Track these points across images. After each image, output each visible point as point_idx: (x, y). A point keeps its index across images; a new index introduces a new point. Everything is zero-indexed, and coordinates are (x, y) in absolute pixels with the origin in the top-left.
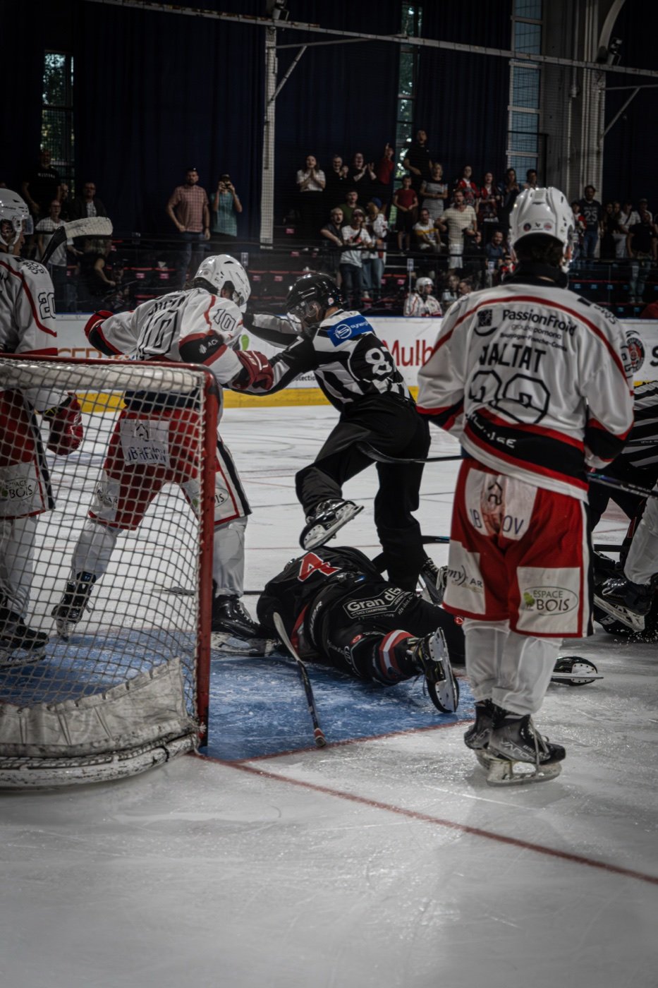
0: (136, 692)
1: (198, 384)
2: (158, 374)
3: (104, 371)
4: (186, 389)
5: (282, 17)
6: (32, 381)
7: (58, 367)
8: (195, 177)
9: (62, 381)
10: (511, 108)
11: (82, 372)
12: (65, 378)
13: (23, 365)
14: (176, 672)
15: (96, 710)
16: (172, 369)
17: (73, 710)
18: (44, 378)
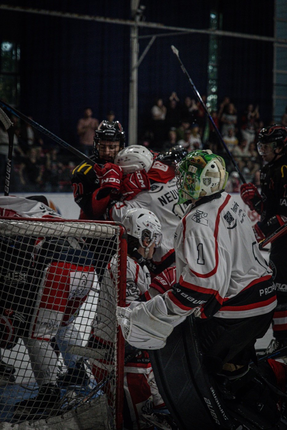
0: (81, 414)
1: (116, 233)
2: (93, 227)
3: (61, 226)
4: (109, 236)
5: (141, 20)
6: (20, 232)
7: (35, 224)
8: (89, 112)
9: (37, 232)
10: (275, 71)
11: (49, 226)
12: (39, 230)
13: (13, 223)
14: (104, 402)
15: (58, 425)
16: (101, 224)
17: (44, 425)
18: (27, 230)
